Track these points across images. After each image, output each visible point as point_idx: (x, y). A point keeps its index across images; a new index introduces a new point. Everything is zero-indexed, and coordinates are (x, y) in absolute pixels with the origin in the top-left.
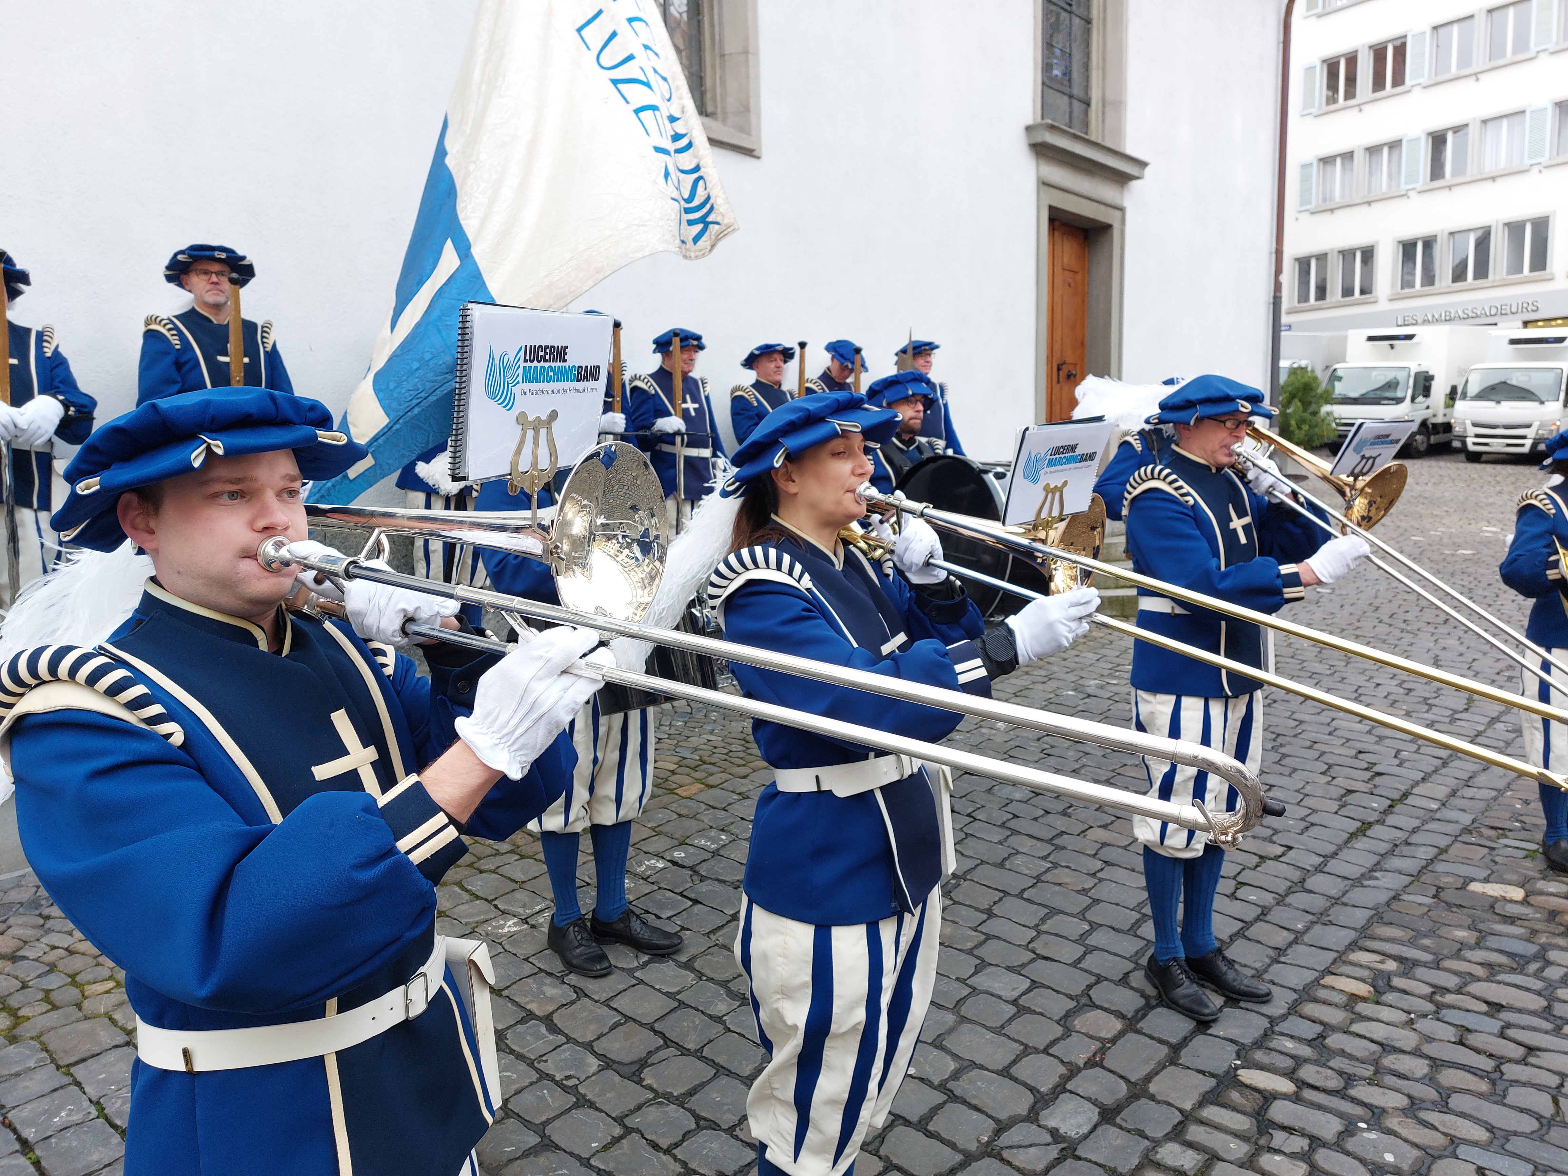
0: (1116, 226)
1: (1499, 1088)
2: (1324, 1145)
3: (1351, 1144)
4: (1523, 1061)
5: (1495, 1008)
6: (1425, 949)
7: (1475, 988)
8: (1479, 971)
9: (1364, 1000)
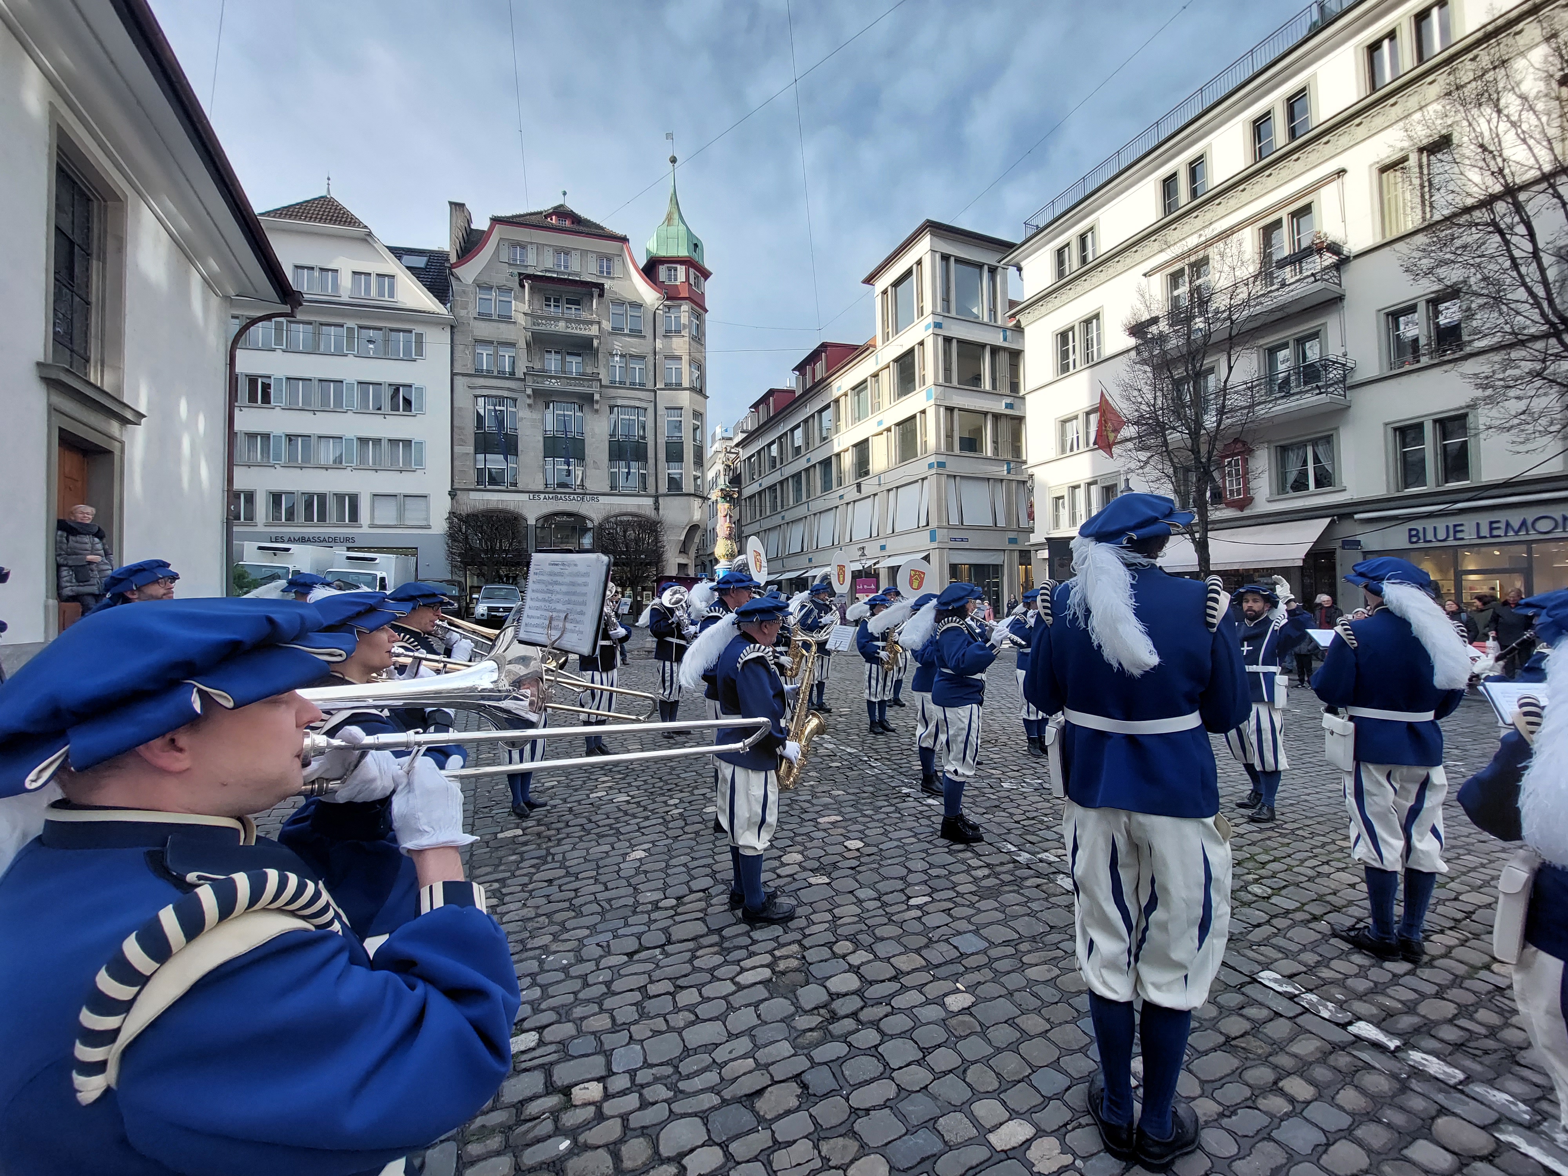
0: (117, 453)
1: (577, 910)
2: (537, 974)
3: (546, 967)
4: (576, 897)
5: (550, 882)
6: (504, 871)
7: (535, 878)
8: (533, 870)
9: (497, 906)
